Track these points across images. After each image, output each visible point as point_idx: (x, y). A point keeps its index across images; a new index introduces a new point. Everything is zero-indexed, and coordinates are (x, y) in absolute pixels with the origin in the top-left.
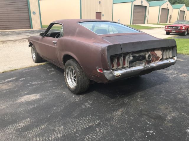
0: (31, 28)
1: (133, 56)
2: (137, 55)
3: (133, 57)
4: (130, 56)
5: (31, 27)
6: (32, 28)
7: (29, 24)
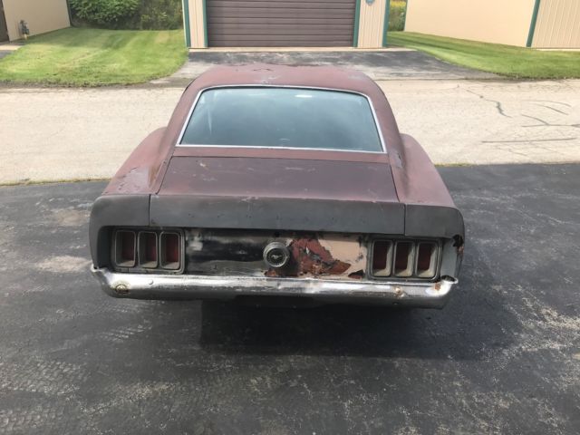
0: (352, 45)
1: (203, 241)
2: (225, 241)
3: (205, 243)
4: (193, 240)
5: (355, 43)
6: (356, 46)
7: (349, 32)
